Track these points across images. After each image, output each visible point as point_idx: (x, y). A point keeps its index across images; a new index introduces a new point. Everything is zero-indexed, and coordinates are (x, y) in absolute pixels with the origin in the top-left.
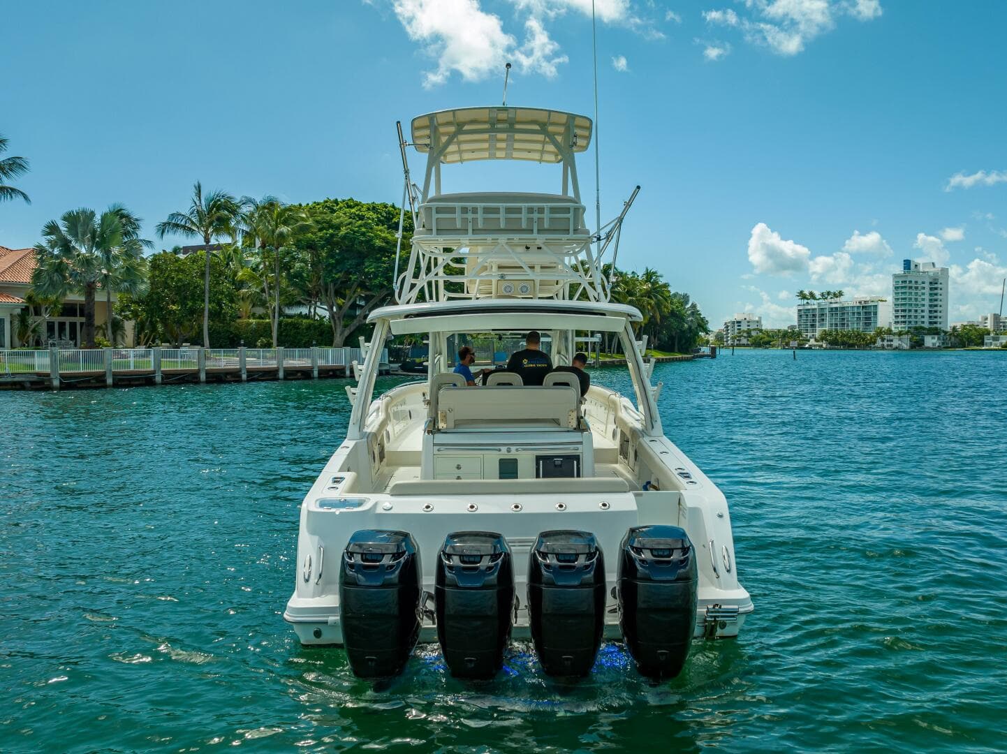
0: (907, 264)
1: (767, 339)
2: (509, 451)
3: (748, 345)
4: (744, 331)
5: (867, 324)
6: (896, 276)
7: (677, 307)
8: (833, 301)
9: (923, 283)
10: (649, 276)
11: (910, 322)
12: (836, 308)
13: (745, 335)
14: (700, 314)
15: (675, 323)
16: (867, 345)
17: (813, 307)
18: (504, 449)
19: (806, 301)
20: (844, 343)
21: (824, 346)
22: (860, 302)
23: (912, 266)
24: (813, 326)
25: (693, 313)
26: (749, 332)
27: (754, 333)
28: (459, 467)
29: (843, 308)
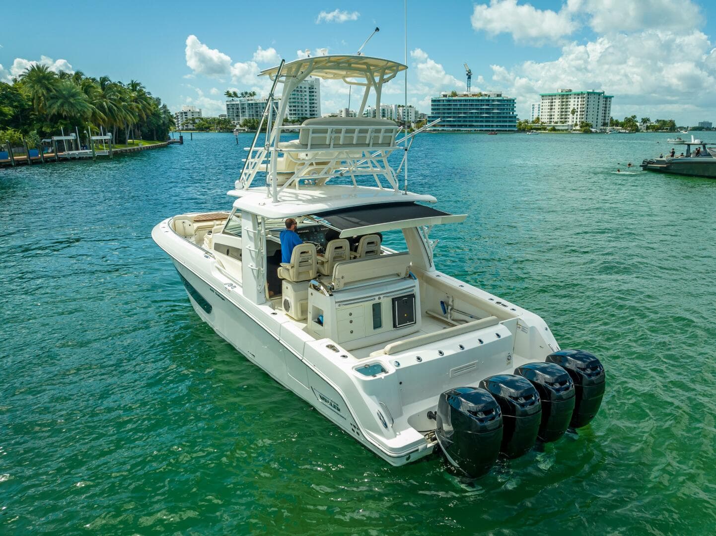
1: (207, 125)
2: (379, 299)
3: (193, 130)
4: (190, 120)
5: (273, 115)
7: (154, 108)
8: (249, 98)
9: (305, 88)
10: (134, 86)
11: (299, 114)
12: (252, 104)
13: (191, 122)
14: (170, 113)
15: (154, 121)
17: (237, 103)
19: (231, 98)
21: (246, 130)
24: (238, 116)
25: (165, 112)
26: (193, 120)
27: (197, 121)
29: (256, 104)
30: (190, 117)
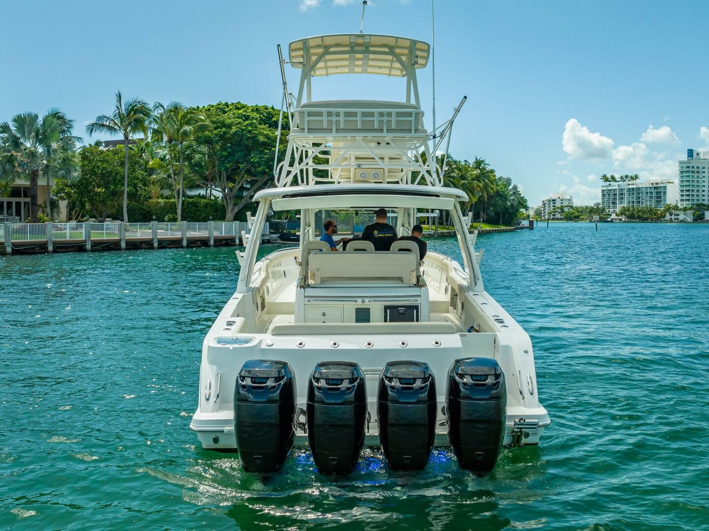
0: (690, 153)
1: (577, 214)
2: (363, 302)
3: (561, 219)
4: (558, 208)
5: (658, 202)
6: (681, 163)
7: (502, 188)
8: (630, 182)
9: (704, 168)
10: (479, 163)
11: (693, 200)
12: (633, 189)
13: (559, 210)
14: (520, 194)
15: (500, 202)
16: (658, 218)
17: (615, 188)
18: (359, 300)
19: (608, 183)
20: (639, 217)
21: (623, 219)
22: (652, 184)
23: (695, 155)
24: (614, 203)
25: (514, 193)
26: (562, 208)
27: (566, 209)
28: (324, 315)
29: (639, 189)
30: (558, 204)
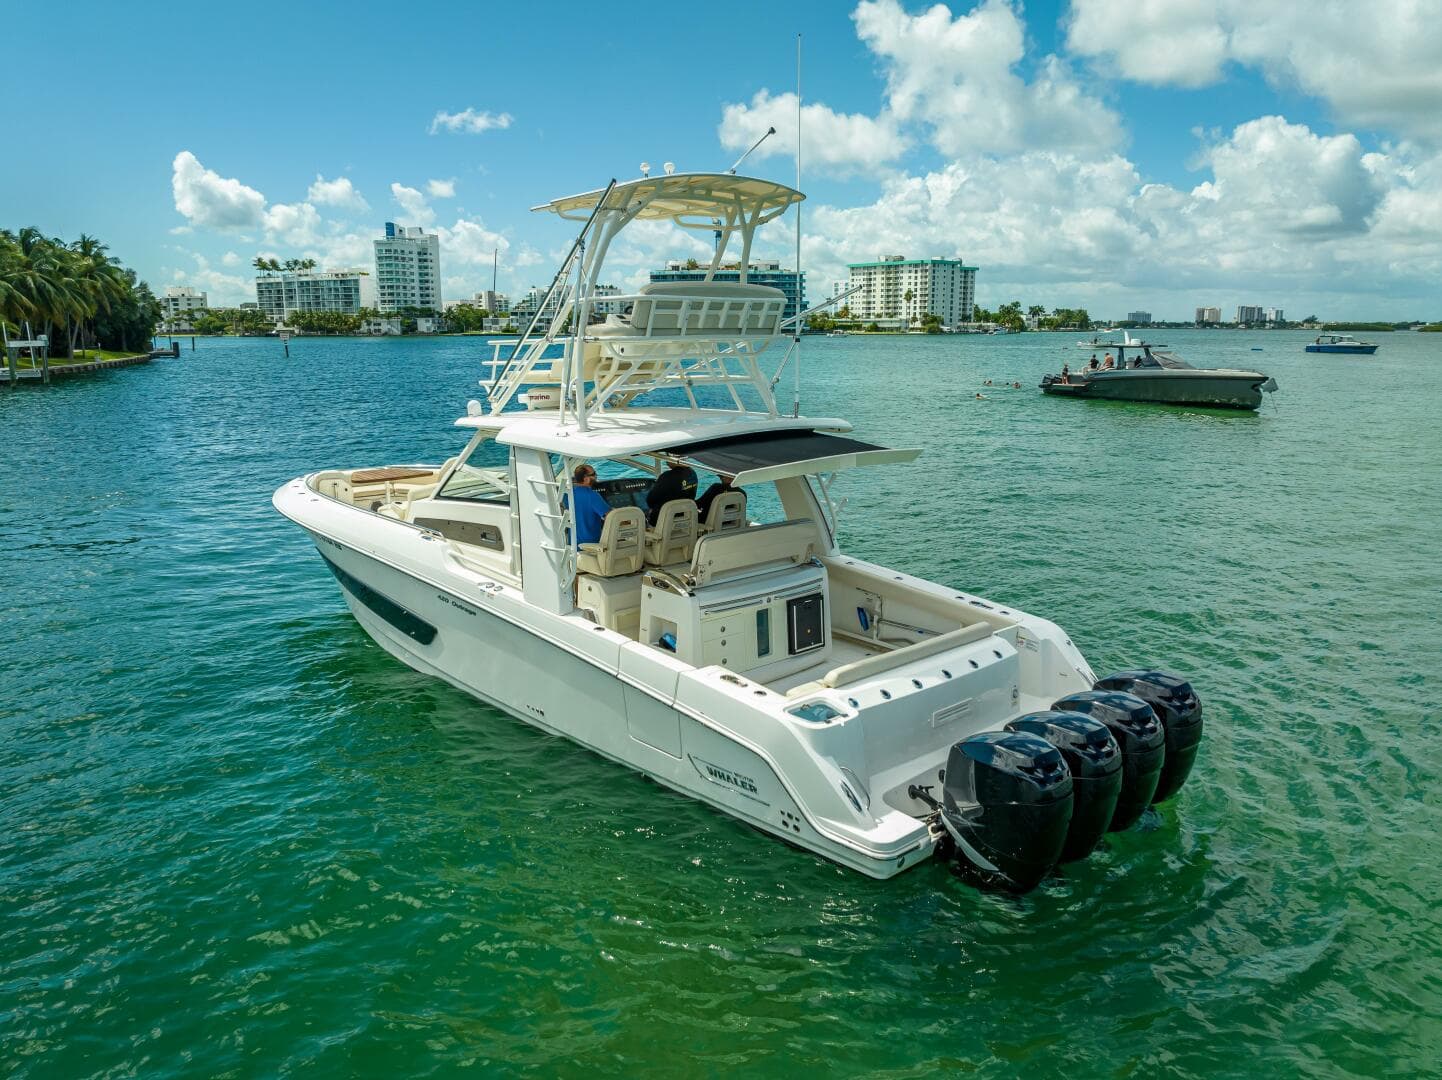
0: (390, 228)
1: (218, 323)
2: (769, 601)
3: (192, 332)
4: (184, 312)
5: (349, 304)
6: (378, 243)
7: (125, 288)
8: (302, 272)
9: (410, 253)
10: (87, 245)
11: (399, 301)
12: (308, 283)
13: (185, 317)
14: (153, 298)
15: (124, 313)
16: (351, 330)
17: (277, 280)
19: (266, 272)
20: (321, 328)
21: (297, 331)
22: (337, 275)
23: (396, 231)
24: (279, 305)
25: (144, 296)
26: (190, 313)
27: (197, 315)
29: (316, 283)
30: (183, 307)
